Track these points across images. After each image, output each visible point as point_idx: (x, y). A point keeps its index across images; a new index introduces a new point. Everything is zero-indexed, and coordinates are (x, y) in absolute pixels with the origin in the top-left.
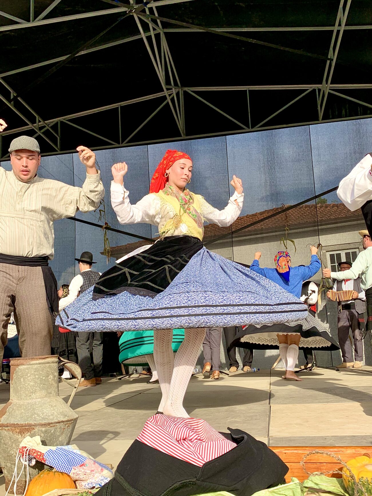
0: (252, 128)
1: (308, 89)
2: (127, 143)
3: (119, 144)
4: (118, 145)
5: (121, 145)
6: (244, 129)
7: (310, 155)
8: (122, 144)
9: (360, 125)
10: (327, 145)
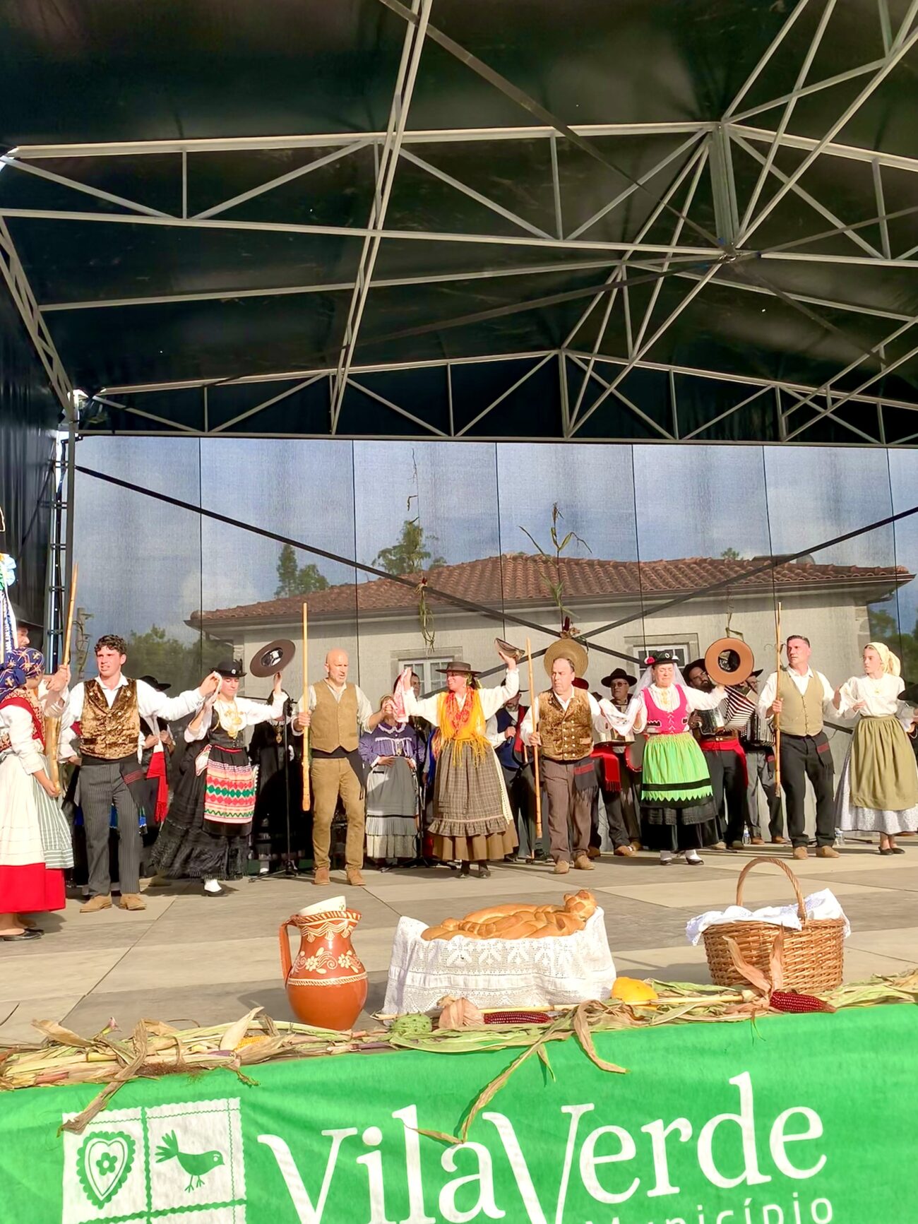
0: (680, 438)
1: (764, 387)
2: (464, 435)
3: (450, 435)
4: (449, 438)
5: (452, 438)
6: (665, 438)
8: (455, 435)
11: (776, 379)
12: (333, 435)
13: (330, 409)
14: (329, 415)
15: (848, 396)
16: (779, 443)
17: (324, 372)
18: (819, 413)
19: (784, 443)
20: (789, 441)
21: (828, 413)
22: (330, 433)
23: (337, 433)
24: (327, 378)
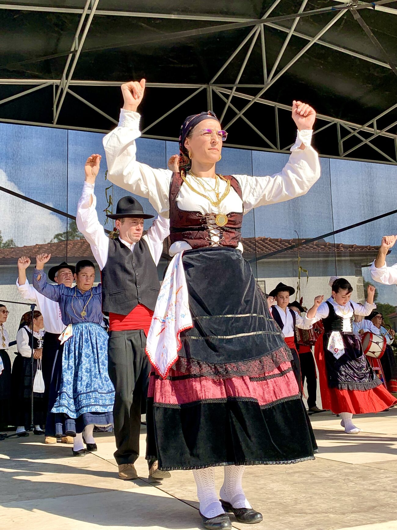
1: (330, 122)
6: (271, 148)
7: (330, 189)
9: (371, 168)
10: (344, 182)
11: (337, 118)
12: (55, 125)
13: (53, 107)
14: (52, 112)
15: (380, 133)
16: (339, 157)
17: (50, 82)
18: (362, 141)
19: (341, 157)
20: (344, 157)
21: (367, 141)
22: (53, 123)
23: (57, 124)
24: (51, 86)
